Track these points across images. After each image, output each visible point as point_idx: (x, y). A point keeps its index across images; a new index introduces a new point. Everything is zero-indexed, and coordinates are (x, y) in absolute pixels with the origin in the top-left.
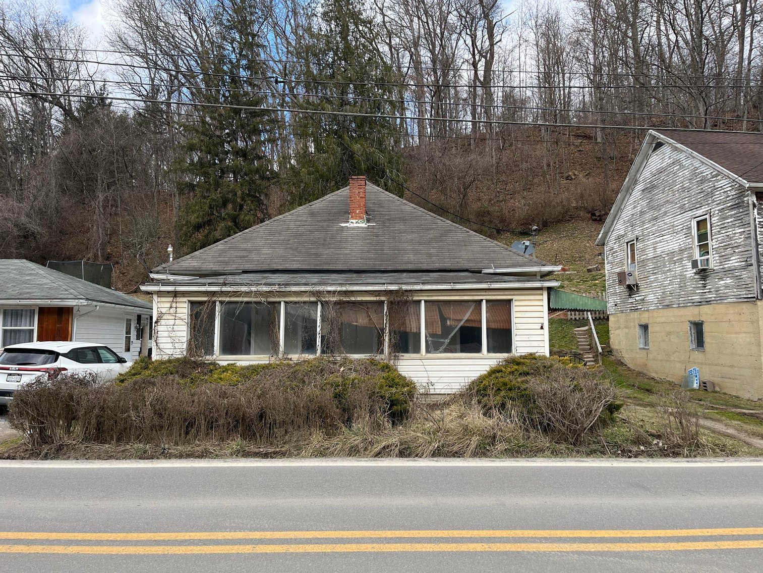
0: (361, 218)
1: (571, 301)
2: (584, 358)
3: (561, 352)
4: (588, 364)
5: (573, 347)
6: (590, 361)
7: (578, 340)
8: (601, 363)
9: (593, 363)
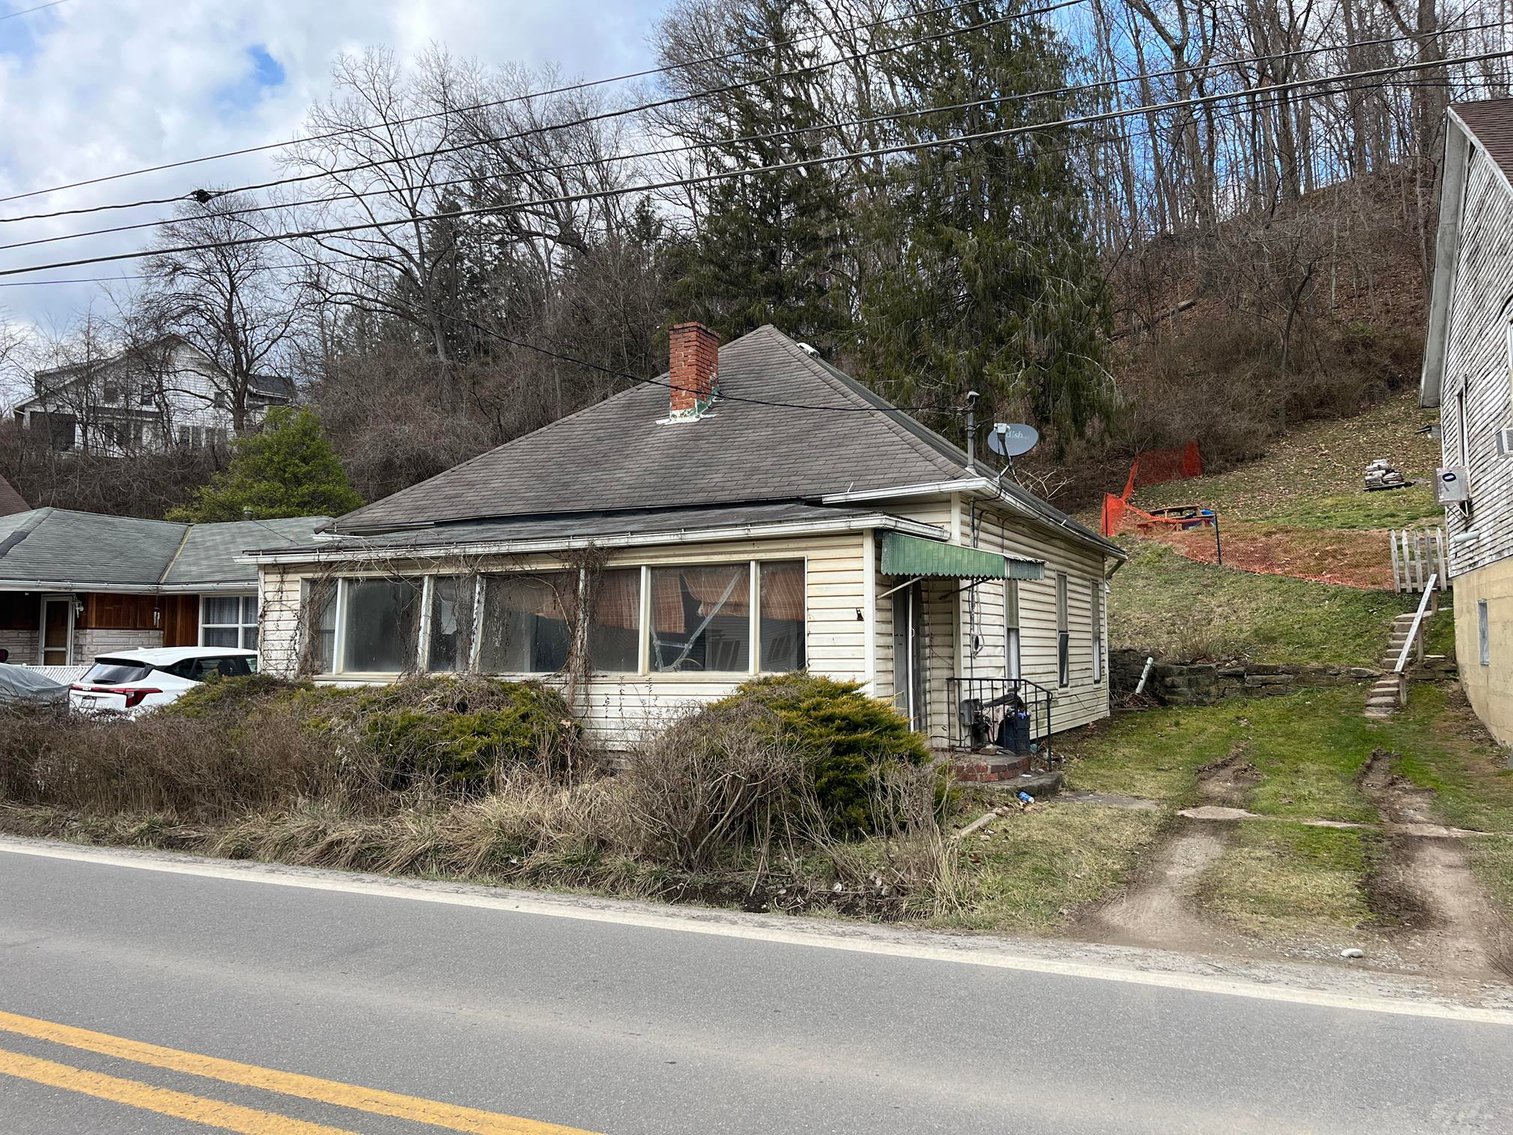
0: (690, 405)
1: (924, 556)
2: (1374, 687)
3: (1324, 671)
4: (1374, 701)
5: (1362, 660)
6: (1384, 695)
7: (1391, 642)
8: (1403, 699)
9: (1389, 699)
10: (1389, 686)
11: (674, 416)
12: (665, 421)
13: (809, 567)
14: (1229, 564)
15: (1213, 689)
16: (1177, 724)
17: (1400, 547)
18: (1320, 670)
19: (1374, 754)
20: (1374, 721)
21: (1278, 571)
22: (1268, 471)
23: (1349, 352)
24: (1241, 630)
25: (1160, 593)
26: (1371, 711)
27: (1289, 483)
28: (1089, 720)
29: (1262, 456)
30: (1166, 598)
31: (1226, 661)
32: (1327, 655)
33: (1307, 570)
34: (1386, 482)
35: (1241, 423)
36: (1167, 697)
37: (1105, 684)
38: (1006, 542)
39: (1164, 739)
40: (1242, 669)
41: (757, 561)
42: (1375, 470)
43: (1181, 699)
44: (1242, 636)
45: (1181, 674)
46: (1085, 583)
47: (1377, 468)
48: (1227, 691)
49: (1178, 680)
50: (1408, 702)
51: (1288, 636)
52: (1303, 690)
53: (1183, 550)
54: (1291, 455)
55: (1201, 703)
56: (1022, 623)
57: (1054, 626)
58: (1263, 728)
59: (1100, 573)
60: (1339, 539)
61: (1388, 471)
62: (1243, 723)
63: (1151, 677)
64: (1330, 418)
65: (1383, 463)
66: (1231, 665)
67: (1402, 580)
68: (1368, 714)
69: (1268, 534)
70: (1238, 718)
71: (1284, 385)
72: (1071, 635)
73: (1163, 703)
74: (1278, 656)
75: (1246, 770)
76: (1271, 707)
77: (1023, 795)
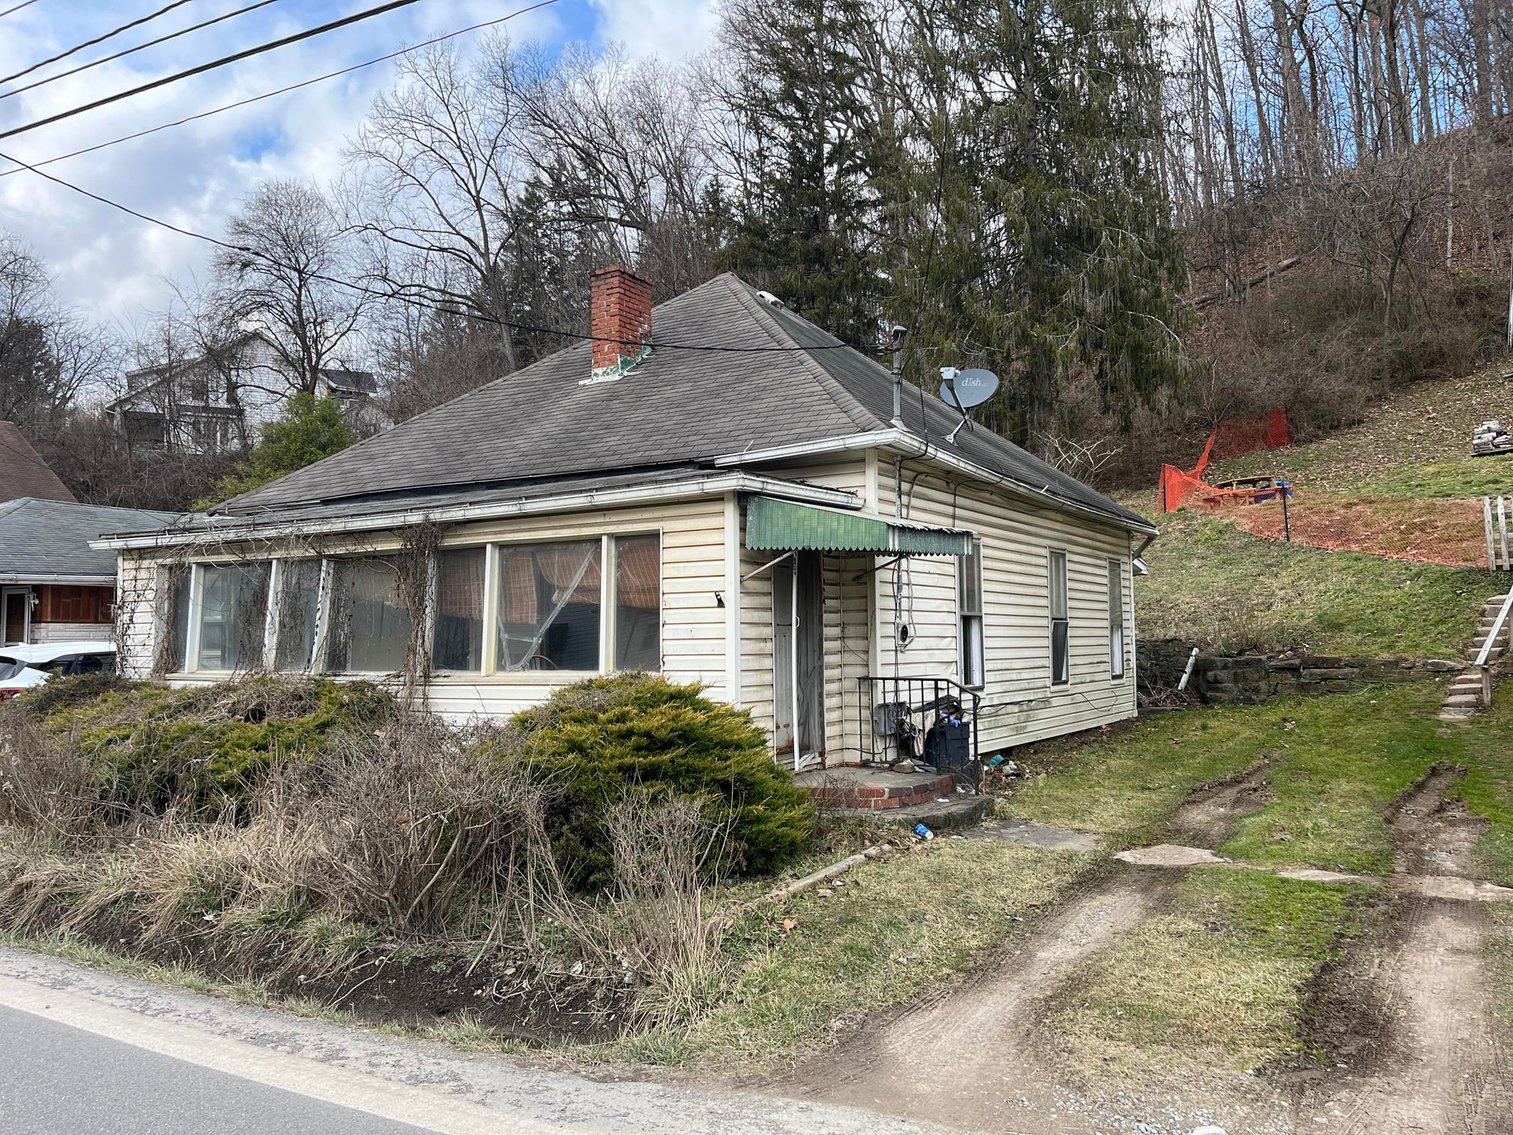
0: (613, 362)
2: (1454, 683)
3: (1396, 663)
4: (1452, 699)
5: (1444, 650)
6: (1465, 692)
7: (1479, 629)
8: (1487, 698)
9: (1471, 698)
10: (1471, 681)
11: (596, 375)
12: (587, 382)
13: (665, 541)
14: (1297, 540)
15: (1263, 685)
16: (1204, 727)
17: (1495, 518)
18: (1391, 663)
19: (1434, 769)
20: (1450, 725)
21: (1355, 547)
22: (1365, 438)
23: (1462, 303)
24: (1302, 616)
25: (1216, 574)
26: (1448, 713)
27: (1389, 449)
28: (1103, 722)
29: (1360, 422)
30: (1221, 580)
31: (1280, 652)
32: (1401, 645)
33: (1390, 546)
34: (1497, 446)
35: (1336, 385)
36: (1209, 694)
37: (1131, 680)
38: (959, 512)
39: (1177, 747)
40: (1297, 662)
41: (611, 536)
42: (1484, 432)
43: (1225, 696)
44: (1304, 623)
45: (1225, 667)
46: (1098, 562)
47: (1485, 432)
48: (1279, 688)
49: (1222, 675)
50: (1493, 701)
51: (1358, 622)
52: (1370, 686)
53: (1246, 525)
54: (1393, 419)
55: (1249, 701)
56: (986, 609)
57: (1046, 612)
58: (1308, 734)
59: (1126, 551)
60: (1430, 509)
61: (1499, 434)
62: (1289, 726)
63: (1197, 670)
64: (1440, 378)
65: (1494, 425)
66: (1286, 657)
67: (1498, 555)
68: (1443, 716)
69: (1348, 506)
70: (1285, 720)
71: (1389, 342)
72: (1071, 623)
73: (1205, 701)
74: (1345, 645)
75: (1255, 790)
76: (1325, 708)
77: (921, 827)
